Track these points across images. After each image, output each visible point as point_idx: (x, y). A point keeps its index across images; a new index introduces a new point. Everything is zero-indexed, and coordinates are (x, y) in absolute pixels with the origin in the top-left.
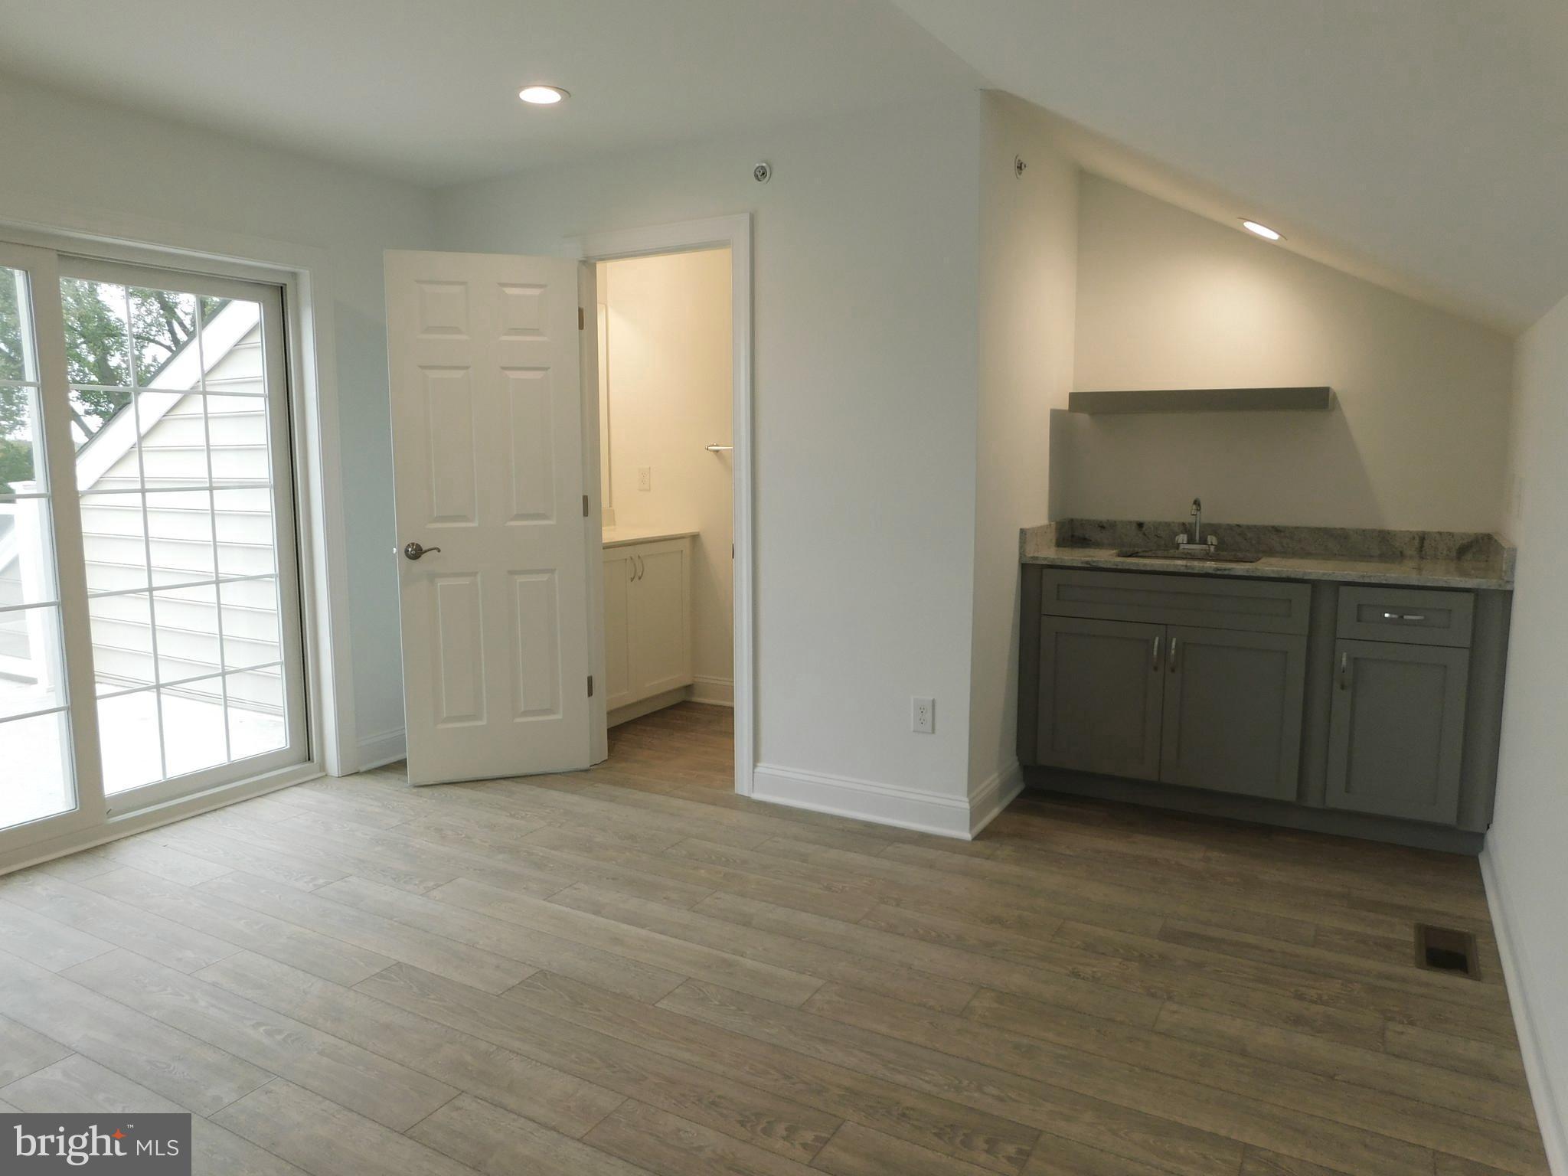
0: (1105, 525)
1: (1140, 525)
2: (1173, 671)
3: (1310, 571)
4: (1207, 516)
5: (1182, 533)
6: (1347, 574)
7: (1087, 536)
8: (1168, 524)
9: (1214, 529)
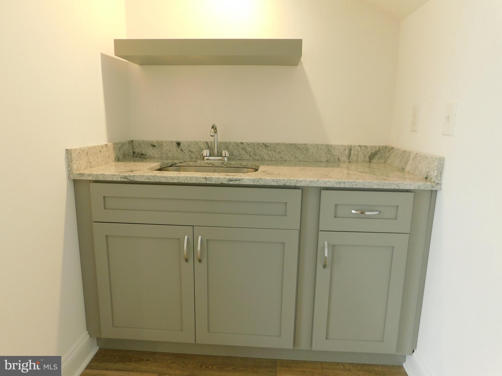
0: (155, 144)
1: (179, 144)
2: (200, 261)
3: (301, 179)
4: (221, 137)
5: (206, 149)
6: (328, 181)
7: (144, 153)
8: (196, 143)
9: (226, 146)
